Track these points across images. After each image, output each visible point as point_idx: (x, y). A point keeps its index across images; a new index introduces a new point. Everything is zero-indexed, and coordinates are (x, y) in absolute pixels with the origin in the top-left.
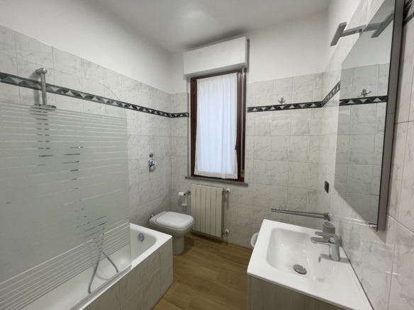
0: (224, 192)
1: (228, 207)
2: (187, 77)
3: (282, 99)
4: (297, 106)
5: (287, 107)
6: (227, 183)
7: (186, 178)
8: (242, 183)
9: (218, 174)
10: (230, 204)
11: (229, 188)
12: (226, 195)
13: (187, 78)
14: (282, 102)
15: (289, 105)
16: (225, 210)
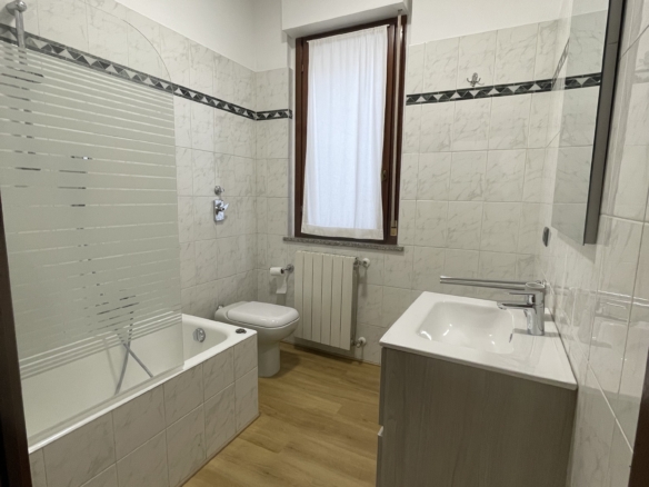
0: (357, 264)
1: (365, 294)
2: (288, 35)
3: (475, 76)
4: (503, 90)
5: (484, 92)
6: (365, 247)
7: (285, 239)
8: (392, 246)
9: (346, 230)
10: (369, 287)
11: (367, 256)
12: (362, 272)
13: (289, 38)
14: (474, 82)
15: (488, 89)
16: (360, 300)
